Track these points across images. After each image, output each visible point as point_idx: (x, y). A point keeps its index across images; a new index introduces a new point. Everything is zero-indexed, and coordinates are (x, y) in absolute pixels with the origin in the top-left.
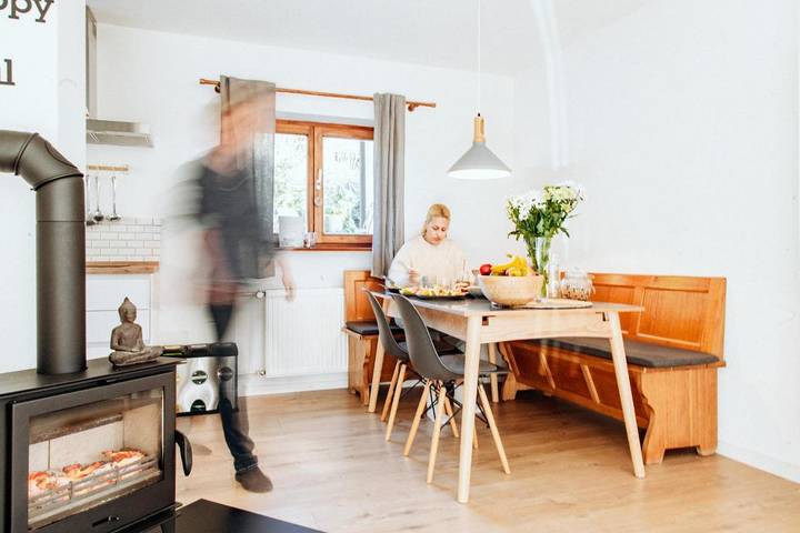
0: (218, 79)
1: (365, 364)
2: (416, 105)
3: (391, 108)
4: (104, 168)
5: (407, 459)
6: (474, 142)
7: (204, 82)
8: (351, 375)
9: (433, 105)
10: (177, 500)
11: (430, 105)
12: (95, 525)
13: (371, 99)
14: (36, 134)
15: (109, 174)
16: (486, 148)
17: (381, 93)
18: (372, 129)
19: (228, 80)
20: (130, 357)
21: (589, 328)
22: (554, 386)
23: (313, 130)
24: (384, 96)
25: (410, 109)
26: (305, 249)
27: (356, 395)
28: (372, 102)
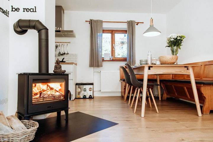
0: (89, 20)
1: (124, 88)
2: (138, 23)
3: (131, 24)
4: (65, 43)
5: (131, 109)
6: (150, 26)
7: (86, 21)
8: (122, 92)
9: (143, 23)
10: (69, 107)
11: (142, 23)
12: (48, 107)
13: (126, 22)
14: (38, 20)
15: (66, 44)
16: (154, 27)
17: (129, 21)
18: (126, 31)
19: (91, 20)
20: (58, 71)
21: (182, 71)
22: (177, 95)
23: (113, 32)
24: (130, 21)
25: (137, 24)
26: (110, 61)
27: (122, 97)
28: (126, 23)
